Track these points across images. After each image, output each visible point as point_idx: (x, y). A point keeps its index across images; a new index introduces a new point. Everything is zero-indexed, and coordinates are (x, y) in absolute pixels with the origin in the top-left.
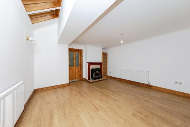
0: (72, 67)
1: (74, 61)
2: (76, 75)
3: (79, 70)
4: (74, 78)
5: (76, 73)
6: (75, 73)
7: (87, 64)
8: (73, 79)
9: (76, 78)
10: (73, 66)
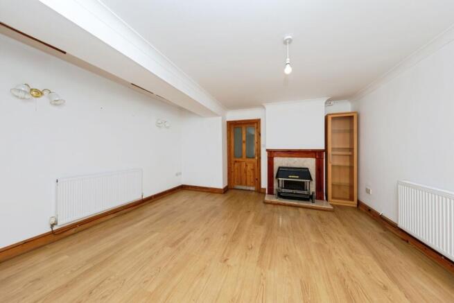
0: (240, 160)
1: (244, 146)
2: (248, 178)
3: (254, 166)
4: (244, 182)
5: (248, 174)
6: (246, 172)
7: (267, 153)
8: (241, 184)
9: (248, 183)
10: (241, 157)
